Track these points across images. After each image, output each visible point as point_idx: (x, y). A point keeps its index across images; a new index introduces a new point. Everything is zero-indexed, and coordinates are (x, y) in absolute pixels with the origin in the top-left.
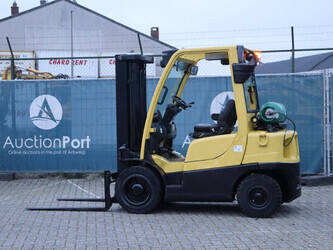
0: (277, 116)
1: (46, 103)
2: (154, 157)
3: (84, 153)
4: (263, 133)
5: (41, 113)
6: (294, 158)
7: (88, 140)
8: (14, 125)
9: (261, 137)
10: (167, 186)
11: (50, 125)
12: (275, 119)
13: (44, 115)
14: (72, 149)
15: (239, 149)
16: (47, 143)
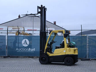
0: (73, 45)
1: (25, 41)
2: (47, 53)
3: (33, 52)
4: (69, 48)
5: (24, 43)
6: (76, 54)
7: (34, 49)
8: (18, 46)
9: (69, 49)
10: (50, 59)
11: (26, 46)
12: (72, 45)
13: (25, 43)
14: (31, 51)
15: (65, 51)
16: (26, 50)
